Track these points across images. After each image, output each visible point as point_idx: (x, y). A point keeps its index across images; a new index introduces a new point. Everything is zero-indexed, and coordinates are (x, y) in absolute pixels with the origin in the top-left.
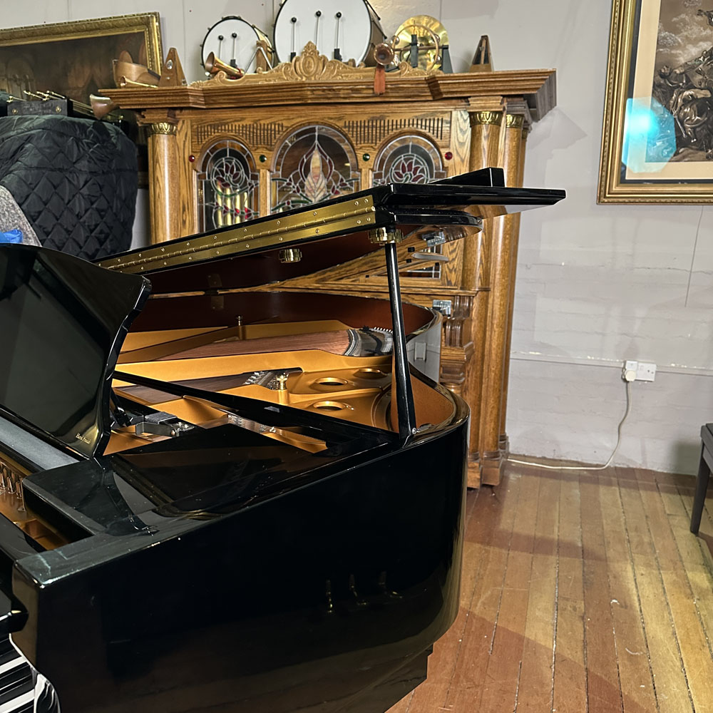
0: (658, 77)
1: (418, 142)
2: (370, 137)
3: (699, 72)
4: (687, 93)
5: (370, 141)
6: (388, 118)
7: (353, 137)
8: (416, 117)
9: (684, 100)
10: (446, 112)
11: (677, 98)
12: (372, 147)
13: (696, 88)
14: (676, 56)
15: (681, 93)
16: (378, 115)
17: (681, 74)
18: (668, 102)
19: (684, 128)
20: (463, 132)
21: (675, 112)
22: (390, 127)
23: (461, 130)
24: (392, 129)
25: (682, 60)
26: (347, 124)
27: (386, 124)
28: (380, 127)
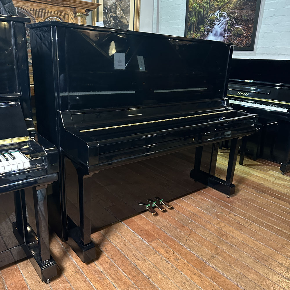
0: (104, 8)
1: (57, 20)
2: (41, 15)
3: (113, 8)
4: (111, 14)
5: (41, 17)
6: (47, 10)
7: (34, 14)
8: (57, 11)
9: (110, 16)
10: (67, 11)
11: (109, 15)
12: (42, 19)
13: (112, 13)
14: (107, 2)
15: (110, 14)
16: (43, 8)
17: (109, 8)
18: (107, 16)
19: (111, 24)
20: (72, 19)
21: (108, 19)
22: (48, 13)
23: (72, 18)
24: (49, 14)
25: (109, 4)
26: (31, 9)
27: (46, 12)
28: (44, 12)
